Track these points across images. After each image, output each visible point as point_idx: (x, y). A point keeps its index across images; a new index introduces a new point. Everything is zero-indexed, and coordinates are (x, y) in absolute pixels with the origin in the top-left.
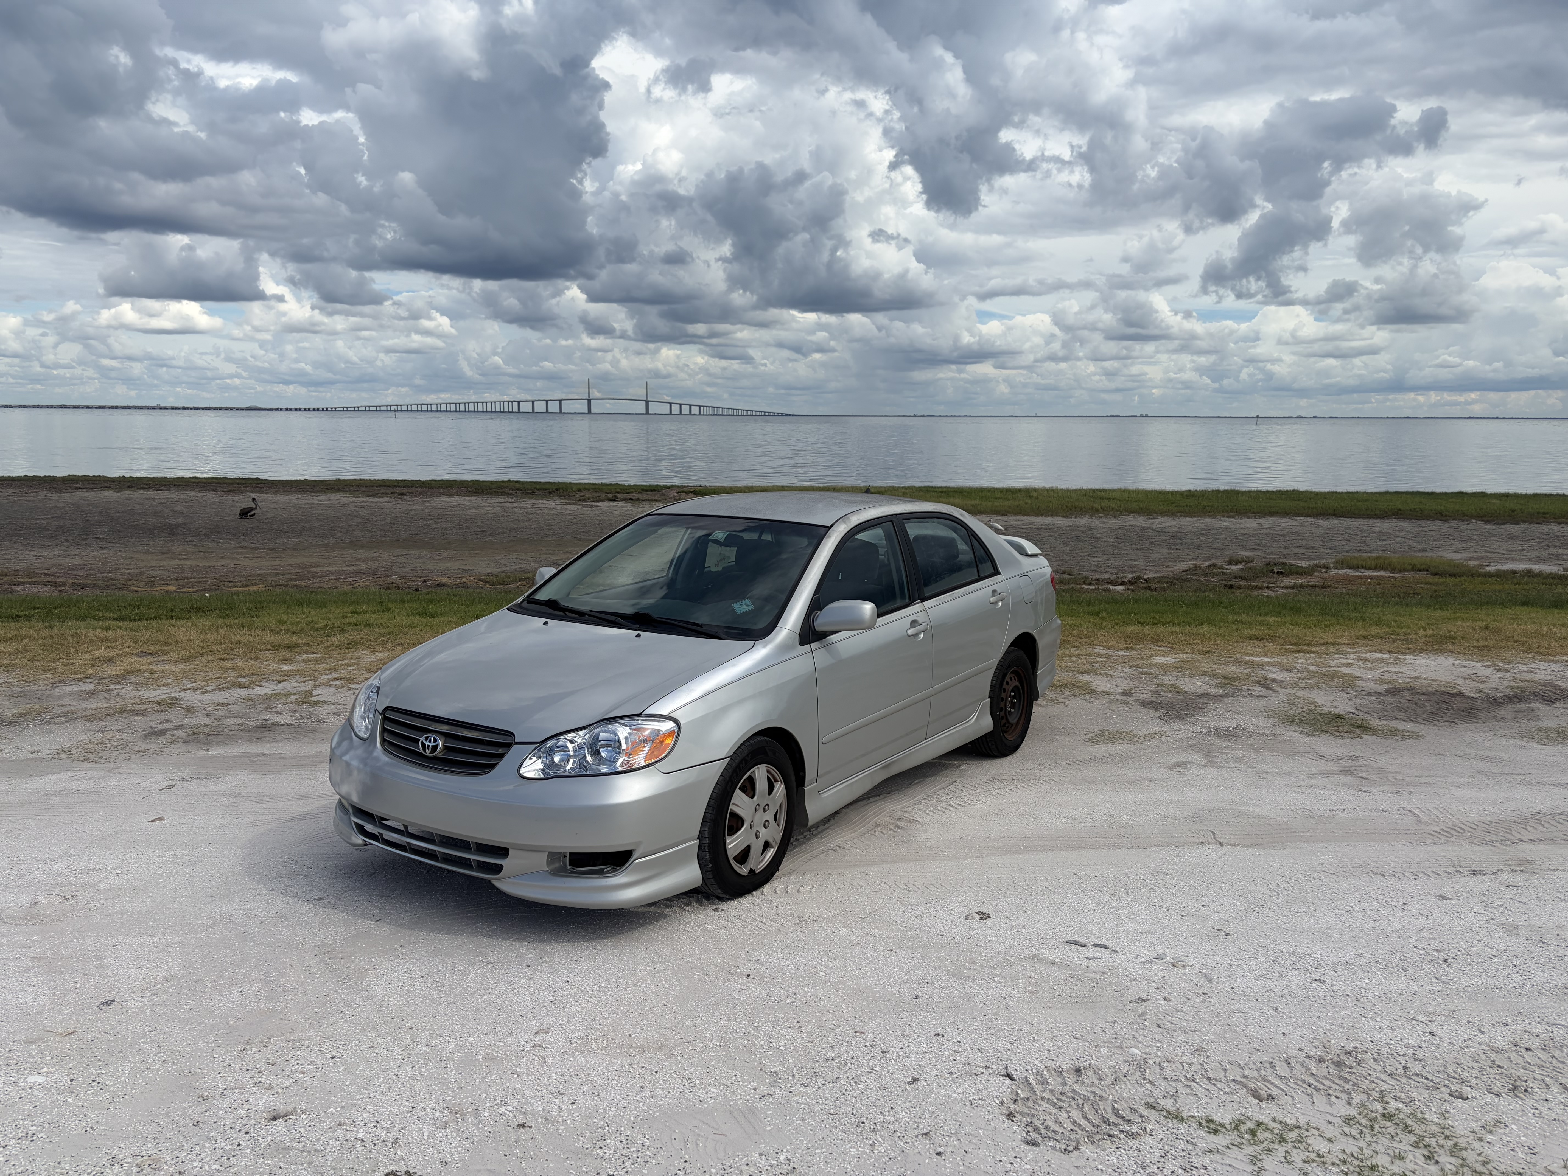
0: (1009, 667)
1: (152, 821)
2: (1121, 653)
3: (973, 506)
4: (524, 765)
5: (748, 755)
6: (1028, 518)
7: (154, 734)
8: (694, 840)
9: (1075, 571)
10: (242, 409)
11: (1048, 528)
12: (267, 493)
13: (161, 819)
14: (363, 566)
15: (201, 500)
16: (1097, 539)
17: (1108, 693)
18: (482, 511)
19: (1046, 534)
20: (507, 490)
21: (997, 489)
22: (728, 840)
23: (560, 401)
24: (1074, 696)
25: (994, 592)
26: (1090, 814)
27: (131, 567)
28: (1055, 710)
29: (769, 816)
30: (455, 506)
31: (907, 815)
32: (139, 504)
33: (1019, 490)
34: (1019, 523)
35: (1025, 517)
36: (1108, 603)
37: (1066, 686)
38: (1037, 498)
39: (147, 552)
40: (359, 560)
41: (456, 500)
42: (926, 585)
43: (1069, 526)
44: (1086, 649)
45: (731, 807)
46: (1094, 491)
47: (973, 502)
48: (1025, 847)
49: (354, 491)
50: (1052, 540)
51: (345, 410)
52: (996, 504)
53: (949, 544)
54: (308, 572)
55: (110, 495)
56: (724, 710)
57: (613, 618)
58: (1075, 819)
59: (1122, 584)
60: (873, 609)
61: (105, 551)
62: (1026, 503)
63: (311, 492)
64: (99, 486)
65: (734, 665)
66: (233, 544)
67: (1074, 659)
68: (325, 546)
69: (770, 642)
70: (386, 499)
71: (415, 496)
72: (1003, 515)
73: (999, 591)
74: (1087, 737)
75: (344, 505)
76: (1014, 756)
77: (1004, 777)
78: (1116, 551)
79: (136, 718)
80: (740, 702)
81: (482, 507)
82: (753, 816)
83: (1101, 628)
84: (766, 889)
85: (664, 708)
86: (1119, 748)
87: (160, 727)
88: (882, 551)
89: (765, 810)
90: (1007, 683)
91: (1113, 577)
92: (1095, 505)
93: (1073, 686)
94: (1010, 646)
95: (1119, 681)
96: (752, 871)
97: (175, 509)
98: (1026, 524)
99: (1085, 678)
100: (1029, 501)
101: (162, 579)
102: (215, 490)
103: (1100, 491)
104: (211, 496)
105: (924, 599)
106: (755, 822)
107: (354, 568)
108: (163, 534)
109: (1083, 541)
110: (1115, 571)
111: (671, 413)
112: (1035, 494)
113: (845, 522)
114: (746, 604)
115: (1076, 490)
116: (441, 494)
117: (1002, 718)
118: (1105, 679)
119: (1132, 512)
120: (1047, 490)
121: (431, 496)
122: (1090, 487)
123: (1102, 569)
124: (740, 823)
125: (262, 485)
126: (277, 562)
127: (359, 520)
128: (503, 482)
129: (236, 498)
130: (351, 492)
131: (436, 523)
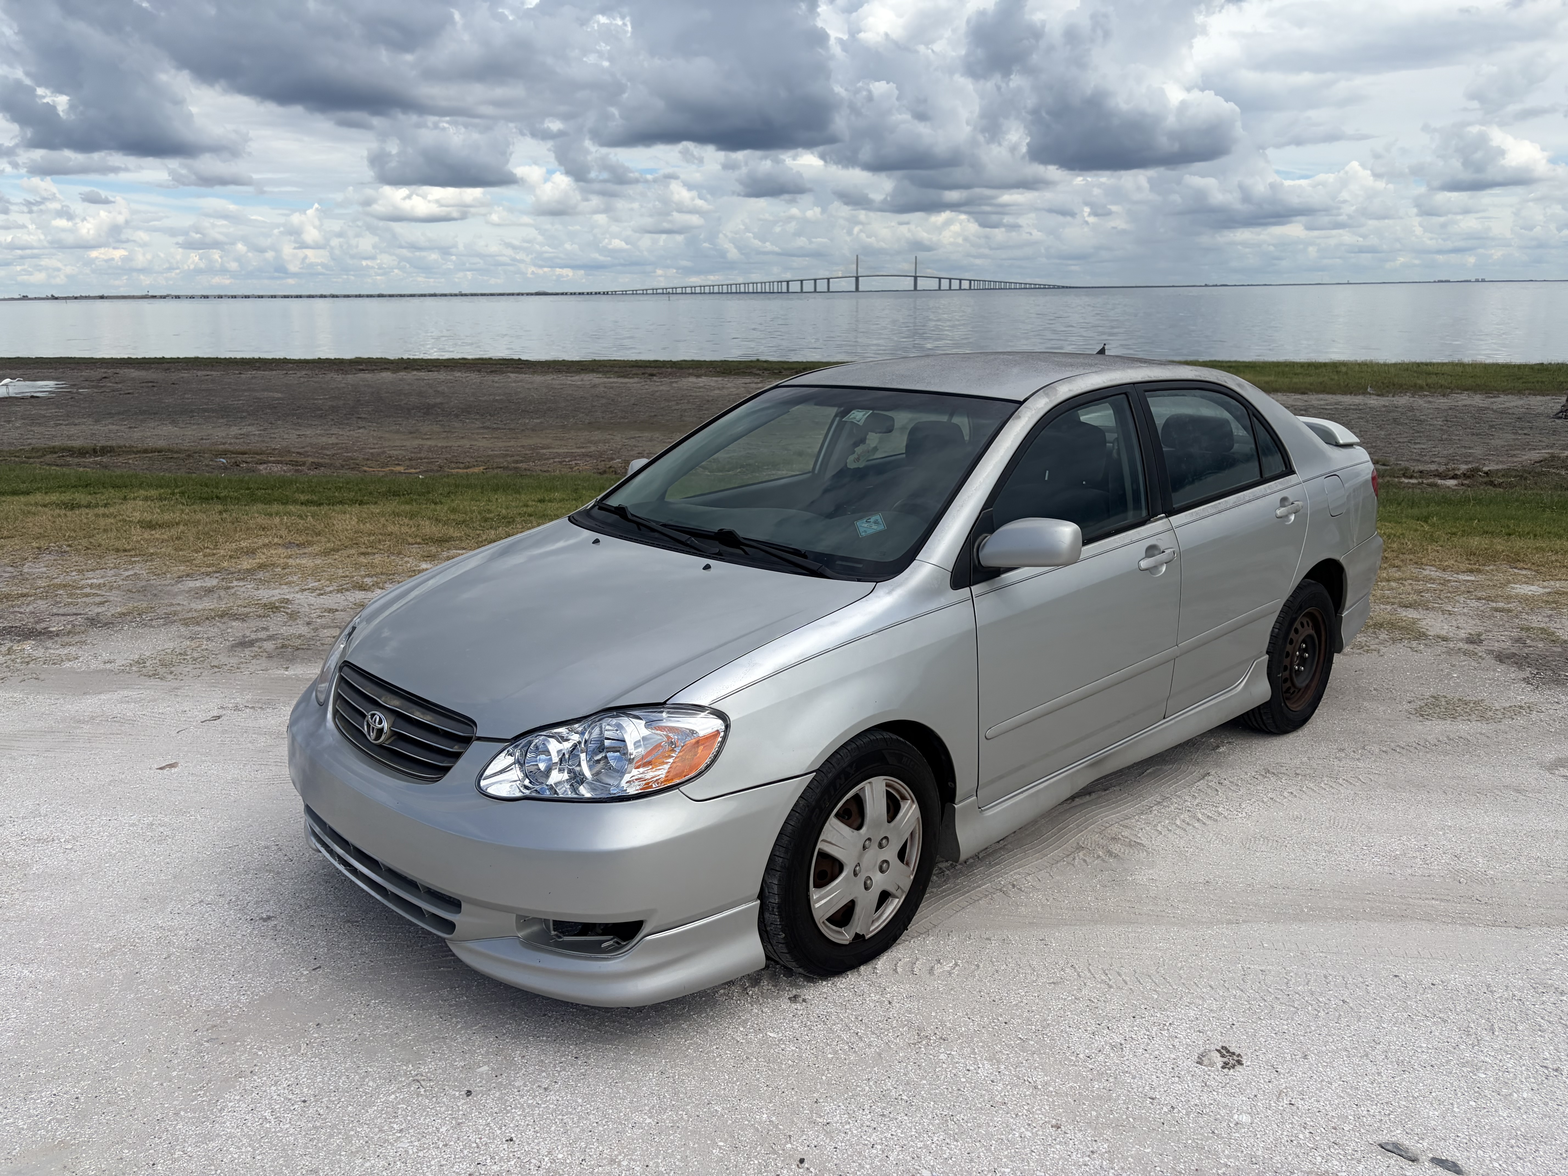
0: (1301, 608)
1: (161, 769)
2: (1462, 577)
3: (1267, 383)
4: (488, 772)
5: (850, 765)
6: (1334, 396)
7: (244, 644)
8: (752, 901)
9: (1392, 460)
10: (532, 294)
11: (1358, 409)
12: (525, 374)
13: (171, 766)
14: (593, 448)
15: (464, 380)
16: (1421, 422)
17: (1445, 639)
18: (725, 392)
19: (1355, 416)
20: (755, 371)
21: (1297, 363)
22: (815, 894)
23: (828, 279)
24: (1394, 641)
25: (1284, 500)
26: (1420, 850)
27: (377, 446)
28: (1364, 661)
29: (890, 853)
30: (700, 387)
31: (1126, 833)
32: (409, 384)
33: (1325, 365)
34: (1322, 402)
35: (1330, 396)
36: (1438, 504)
37: (1381, 625)
38: (1346, 373)
39: (398, 432)
40: (591, 442)
41: (703, 381)
42: (1175, 489)
43: (1384, 406)
44: (1412, 569)
45: (820, 845)
46: (1419, 365)
47: (1267, 379)
48: (1311, 909)
49: (607, 372)
50: (1362, 422)
51: (624, 293)
52: (1295, 380)
53: (1216, 428)
54: (537, 454)
55: (387, 376)
56: (810, 696)
57: (684, 537)
58: (1396, 857)
59: (1454, 477)
60: (1075, 533)
61: (360, 431)
62: (1332, 379)
63: (567, 372)
64: (379, 368)
65: (833, 623)
66: (478, 424)
67: (1393, 584)
68: (564, 427)
69: (900, 585)
70: (636, 380)
71: (665, 377)
72: (1303, 393)
73: (1291, 500)
74: (1413, 706)
75: (595, 386)
76: (1300, 733)
77: (1283, 770)
78: (1444, 437)
79: (234, 624)
80: (841, 681)
81: (728, 388)
82: (861, 856)
83: (1433, 540)
84: (882, 963)
85: (702, 695)
86: (1463, 728)
87: (253, 636)
88: (1111, 437)
89: (881, 846)
90: (1296, 631)
91: (1442, 469)
92: (1419, 382)
93: (1392, 626)
94: (1306, 577)
95: (1461, 620)
96: (858, 936)
97: (439, 389)
98: (1331, 404)
99: (1411, 614)
100: (1336, 378)
101: (397, 459)
102: (479, 371)
103: (1427, 364)
104: (474, 377)
105: (1171, 512)
106: (864, 865)
107: (583, 450)
108: (419, 414)
109: (1402, 424)
110: (1444, 460)
111: (940, 289)
112: (1344, 369)
113: (1047, 395)
114: (876, 522)
115: (1395, 365)
116: (690, 375)
117: (1285, 681)
118: (1442, 618)
119: (1467, 390)
120: (1359, 364)
121: (680, 376)
122: (1413, 360)
123: (1426, 458)
124: (837, 870)
125: (523, 366)
126: (512, 443)
127: (604, 401)
128: (751, 361)
129: (496, 379)
130: (605, 373)
131: (677, 404)
